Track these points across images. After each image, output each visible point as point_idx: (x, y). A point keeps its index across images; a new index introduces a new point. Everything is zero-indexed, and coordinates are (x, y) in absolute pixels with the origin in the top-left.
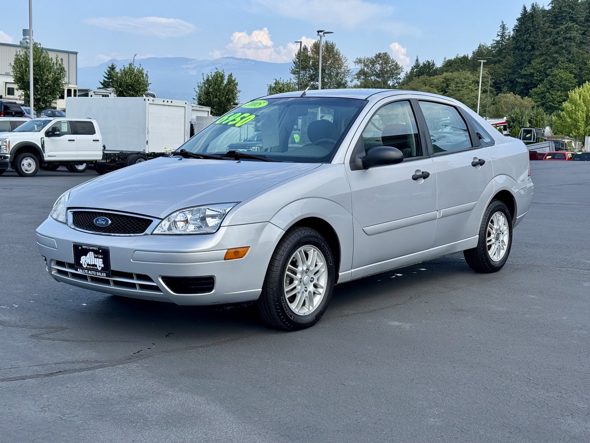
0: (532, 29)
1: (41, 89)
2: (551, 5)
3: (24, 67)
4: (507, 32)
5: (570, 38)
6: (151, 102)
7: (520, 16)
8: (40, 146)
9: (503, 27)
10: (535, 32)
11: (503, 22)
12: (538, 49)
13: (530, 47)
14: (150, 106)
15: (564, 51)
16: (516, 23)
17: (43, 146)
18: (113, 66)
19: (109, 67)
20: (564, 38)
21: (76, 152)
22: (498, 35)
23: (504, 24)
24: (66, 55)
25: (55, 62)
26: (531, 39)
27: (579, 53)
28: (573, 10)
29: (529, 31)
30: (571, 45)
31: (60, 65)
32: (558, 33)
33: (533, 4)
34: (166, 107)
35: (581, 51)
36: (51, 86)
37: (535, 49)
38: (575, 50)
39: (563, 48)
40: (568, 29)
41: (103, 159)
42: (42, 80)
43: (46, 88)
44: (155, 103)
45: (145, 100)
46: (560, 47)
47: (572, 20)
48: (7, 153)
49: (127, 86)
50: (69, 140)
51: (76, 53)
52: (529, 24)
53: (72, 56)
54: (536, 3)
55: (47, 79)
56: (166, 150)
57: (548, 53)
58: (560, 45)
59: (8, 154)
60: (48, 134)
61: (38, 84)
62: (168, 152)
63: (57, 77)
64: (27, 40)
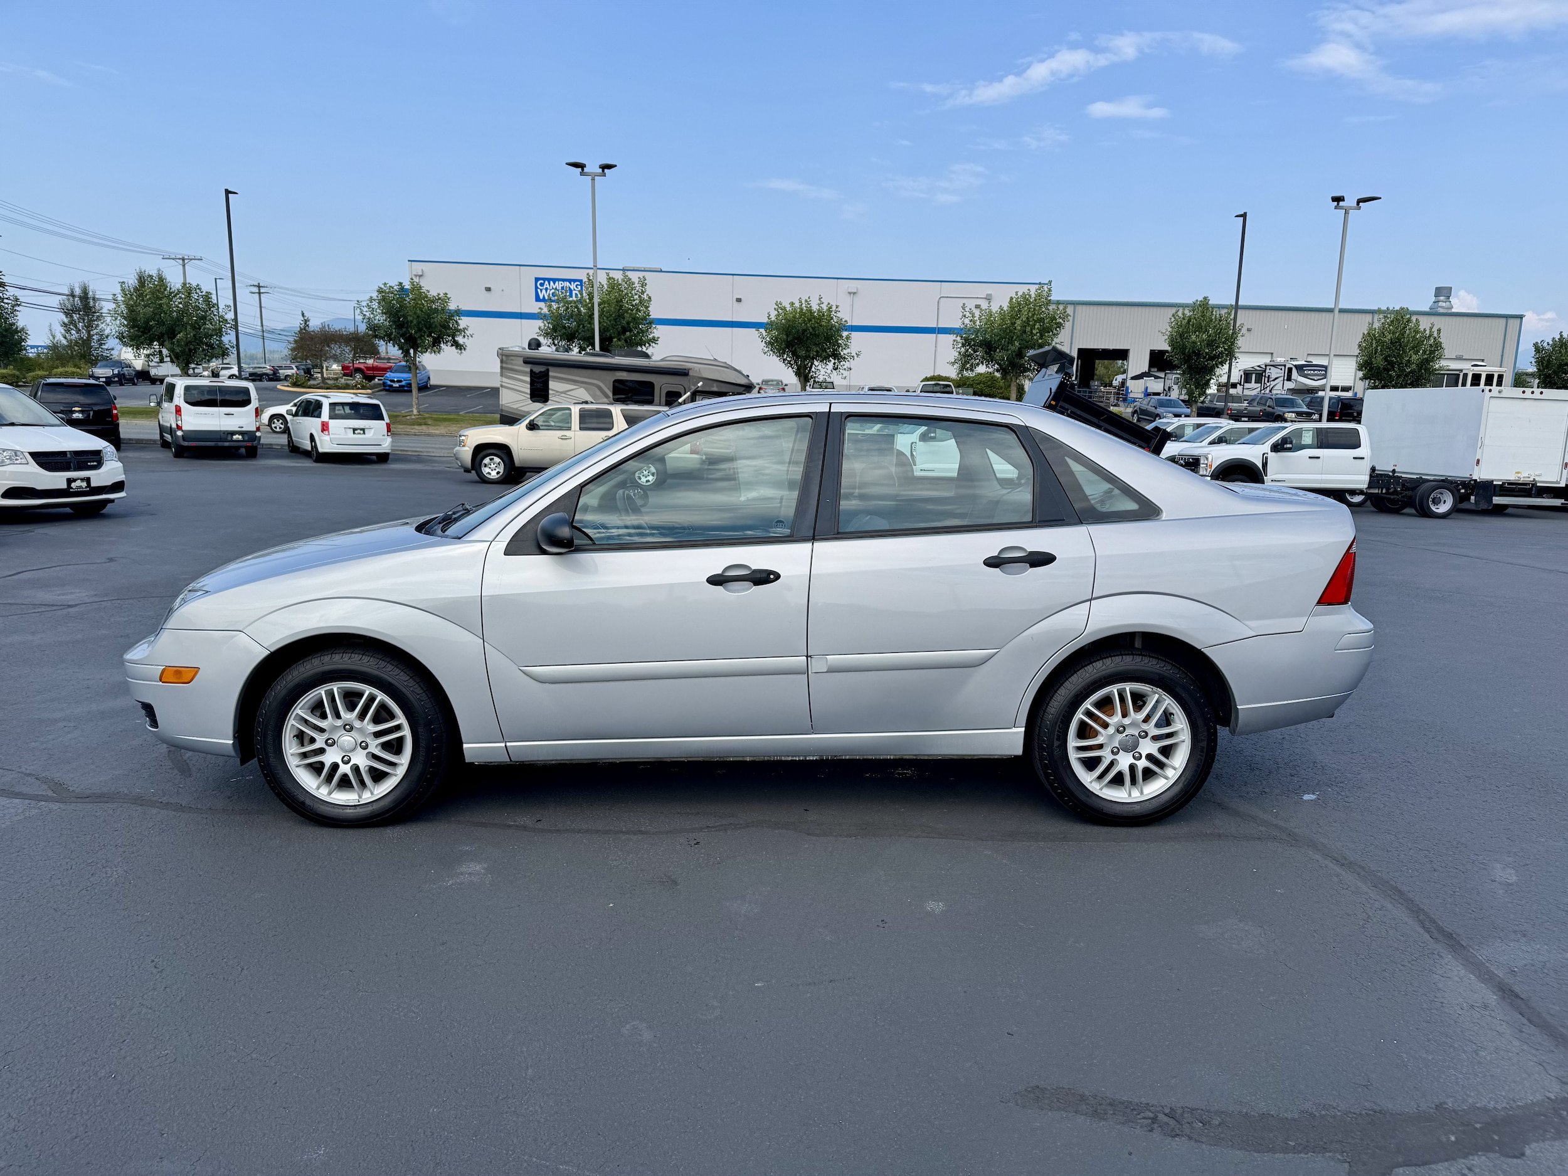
1: (1397, 377)
3: (1374, 345)
6: (1506, 394)
8: (1260, 466)
14: (1493, 401)
17: (1265, 465)
21: (1320, 475)
24: (1503, 321)
25: (1428, 336)
31: (1435, 338)
34: (1527, 401)
36: (1416, 372)
41: (1369, 487)
42: (1400, 363)
43: (1406, 375)
45: (1483, 391)
48: (1207, 474)
49: (1559, 369)
50: (1310, 457)
51: (1521, 317)
53: (1514, 322)
55: (1409, 361)
56: (1519, 475)
59: (1208, 476)
60: (1277, 448)
61: (1393, 371)
62: (1522, 479)
63: (1427, 359)
64: (1440, 304)
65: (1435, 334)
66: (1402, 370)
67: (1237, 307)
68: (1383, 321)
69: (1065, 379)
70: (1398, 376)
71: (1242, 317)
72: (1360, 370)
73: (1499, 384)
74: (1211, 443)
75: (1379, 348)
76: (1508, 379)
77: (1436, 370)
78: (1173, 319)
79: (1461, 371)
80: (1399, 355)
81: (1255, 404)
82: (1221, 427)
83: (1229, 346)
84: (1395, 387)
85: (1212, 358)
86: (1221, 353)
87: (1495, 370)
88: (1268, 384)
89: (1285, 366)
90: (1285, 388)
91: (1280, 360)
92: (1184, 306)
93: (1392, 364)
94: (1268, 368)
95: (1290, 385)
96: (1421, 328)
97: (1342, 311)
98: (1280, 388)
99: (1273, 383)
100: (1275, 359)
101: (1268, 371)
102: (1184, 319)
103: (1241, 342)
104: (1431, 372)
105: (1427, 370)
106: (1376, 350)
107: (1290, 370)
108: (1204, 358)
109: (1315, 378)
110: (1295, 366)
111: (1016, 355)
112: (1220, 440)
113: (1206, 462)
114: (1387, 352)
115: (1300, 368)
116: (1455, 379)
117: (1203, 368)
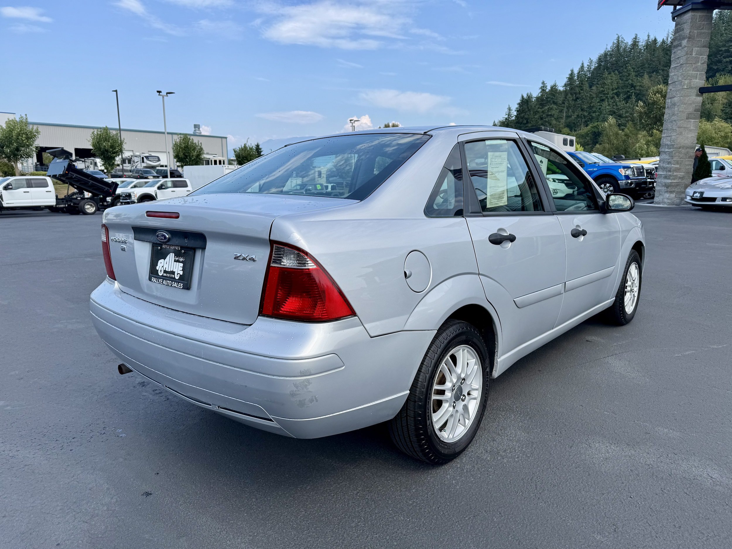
0: (527, 110)
2: (540, 94)
3: (179, 149)
4: (512, 112)
5: (551, 115)
6: (227, 167)
7: (519, 102)
8: (154, 195)
9: (510, 109)
10: (528, 112)
11: (509, 106)
12: (530, 123)
13: (525, 121)
15: (547, 123)
16: (517, 106)
17: (156, 195)
18: (258, 144)
19: (256, 145)
20: (547, 115)
22: (506, 114)
23: (510, 107)
24: (220, 139)
25: (197, 145)
26: (526, 116)
27: (557, 124)
28: (554, 97)
29: (525, 111)
30: (551, 120)
31: (200, 146)
32: (543, 112)
33: (528, 93)
35: (558, 123)
36: (195, 159)
37: (528, 123)
38: (554, 122)
39: (546, 121)
40: (550, 109)
42: (190, 156)
44: (229, 168)
45: (223, 166)
46: (544, 121)
47: (554, 103)
49: (243, 158)
51: (226, 138)
52: (525, 107)
53: (224, 140)
54: (530, 92)
55: (193, 155)
57: (537, 125)
58: (544, 120)
59: (136, 201)
60: (160, 188)
61: (188, 158)
63: (198, 154)
64: (197, 131)
65: (200, 144)
66: (190, 158)
67: (120, 130)
68: (180, 139)
69: (70, 162)
70: (190, 161)
71: (124, 135)
72: (175, 158)
73: (224, 164)
74: (132, 188)
75: (181, 150)
76: (226, 162)
77: (203, 158)
78: (92, 135)
79: (209, 159)
80: (188, 153)
81: (134, 173)
82: (134, 182)
83: (120, 148)
84: (189, 165)
85: (114, 153)
86: (118, 151)
87: (221, 159)
88: (134, 164)
89: (140, 156)
90: (142, 166)
91: (138, 154)
92: (97, 128)
93: (186, 156)
94: (133, 157)
95: (144, 165)
96: (194, 142)
97: (168, 133)
98: (140, 166)
99: (136, 164)
100: (135, 153)
101: (133, 158)
102: (98, 135)
103: (125, 146)
104: (201, 159)
105: (199, 159)
106: (180, 150)
107: (143, 158)
108: (110, 153)
109: (154, 162)
110: (145, 157)
111: (15, 150)
112: (135, 186)
113: (134, 195)
114: (184, 151)
115: (147, 157)
116: (208, 163)
117: (110, 157)
